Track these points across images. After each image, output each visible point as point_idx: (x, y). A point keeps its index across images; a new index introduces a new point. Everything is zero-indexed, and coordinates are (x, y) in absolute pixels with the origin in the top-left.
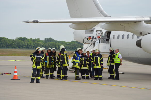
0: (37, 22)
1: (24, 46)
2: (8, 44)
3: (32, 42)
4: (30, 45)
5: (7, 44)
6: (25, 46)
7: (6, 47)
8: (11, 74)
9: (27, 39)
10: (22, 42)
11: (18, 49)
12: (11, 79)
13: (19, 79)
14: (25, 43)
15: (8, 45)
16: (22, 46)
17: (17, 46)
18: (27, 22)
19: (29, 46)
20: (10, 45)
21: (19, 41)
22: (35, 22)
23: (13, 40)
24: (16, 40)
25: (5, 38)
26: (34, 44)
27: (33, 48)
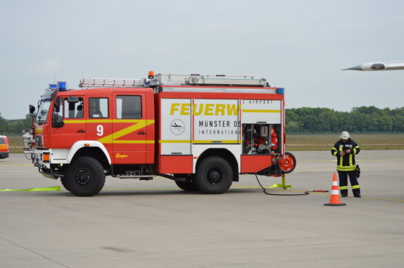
0: (382, 68)
1: (372, 127)
2: (334, 124)
3: (389, 116)
4: (384, 123)
5: (332, 124)
6: (374, 125)
7: (330, 130)
8: (327, 191)
9: (377, 109)
10: (367, 116)
11: (358, 134)
12: (325, 205)
13: (345, 205)
14: (374, 119)
15: (335, 126)
16: (366, 127)
17: (355, 127)
18: (359, 69)
19: (384, 125)
20: (340, 124)
21: (361, 114)
22: (378, 67)
23: (346, 114)
24: (352, 113)
25: (328, 110)
26: (394, 122)
27: (392, 131)
